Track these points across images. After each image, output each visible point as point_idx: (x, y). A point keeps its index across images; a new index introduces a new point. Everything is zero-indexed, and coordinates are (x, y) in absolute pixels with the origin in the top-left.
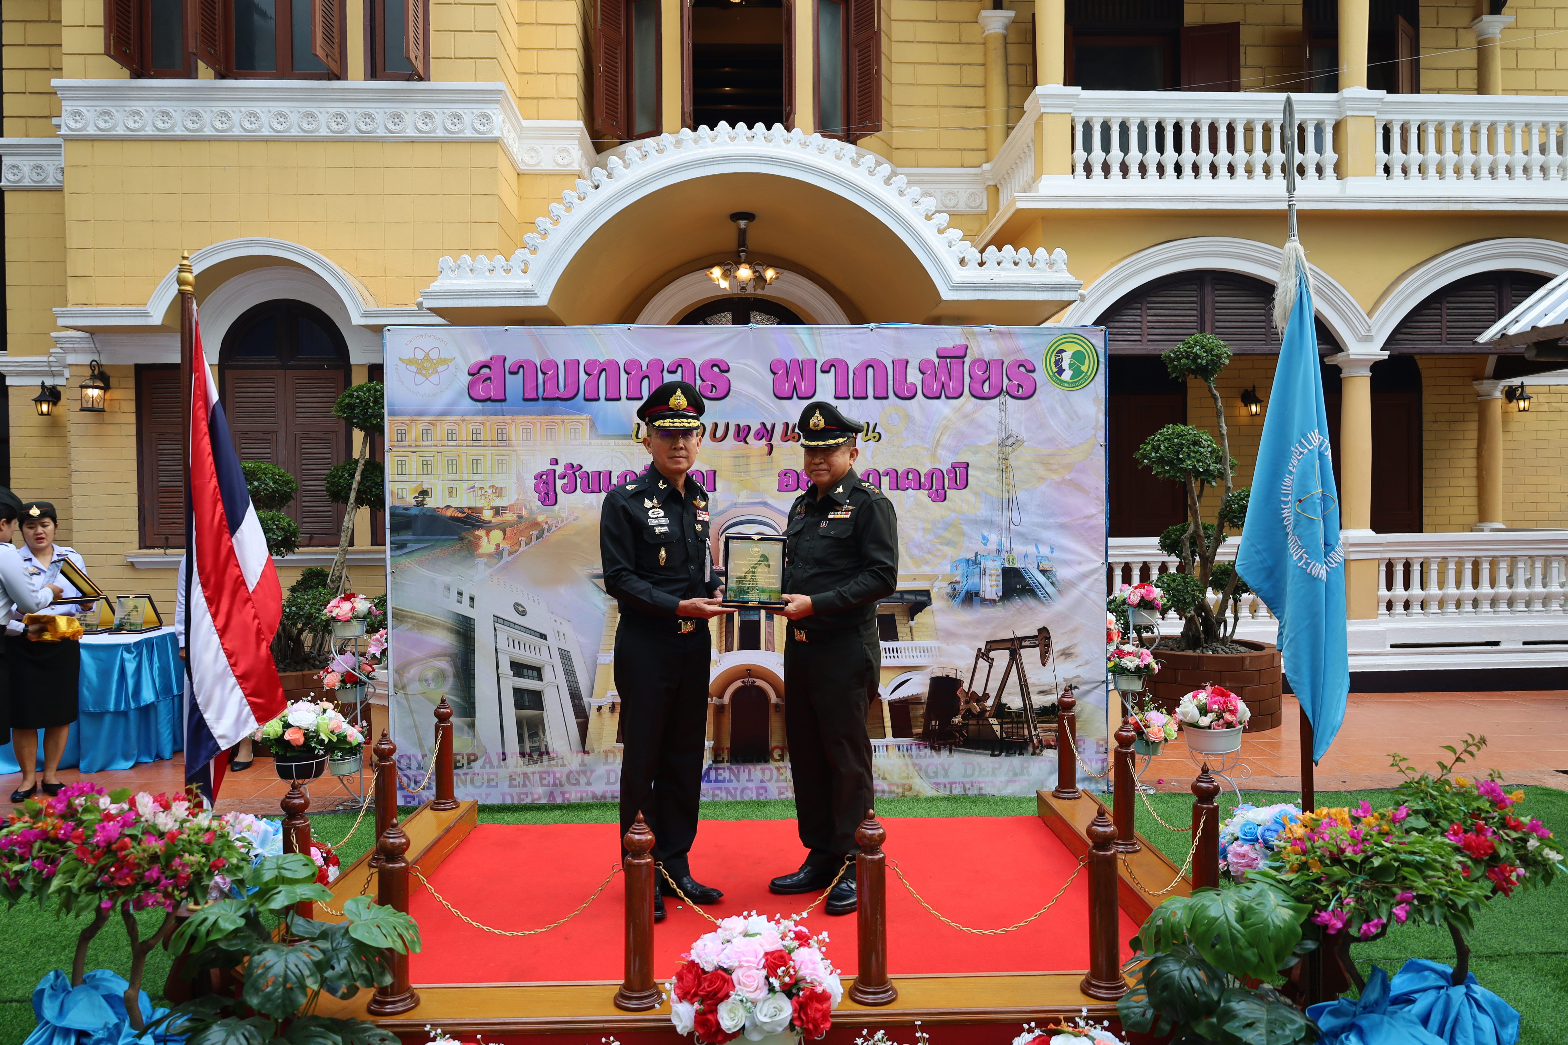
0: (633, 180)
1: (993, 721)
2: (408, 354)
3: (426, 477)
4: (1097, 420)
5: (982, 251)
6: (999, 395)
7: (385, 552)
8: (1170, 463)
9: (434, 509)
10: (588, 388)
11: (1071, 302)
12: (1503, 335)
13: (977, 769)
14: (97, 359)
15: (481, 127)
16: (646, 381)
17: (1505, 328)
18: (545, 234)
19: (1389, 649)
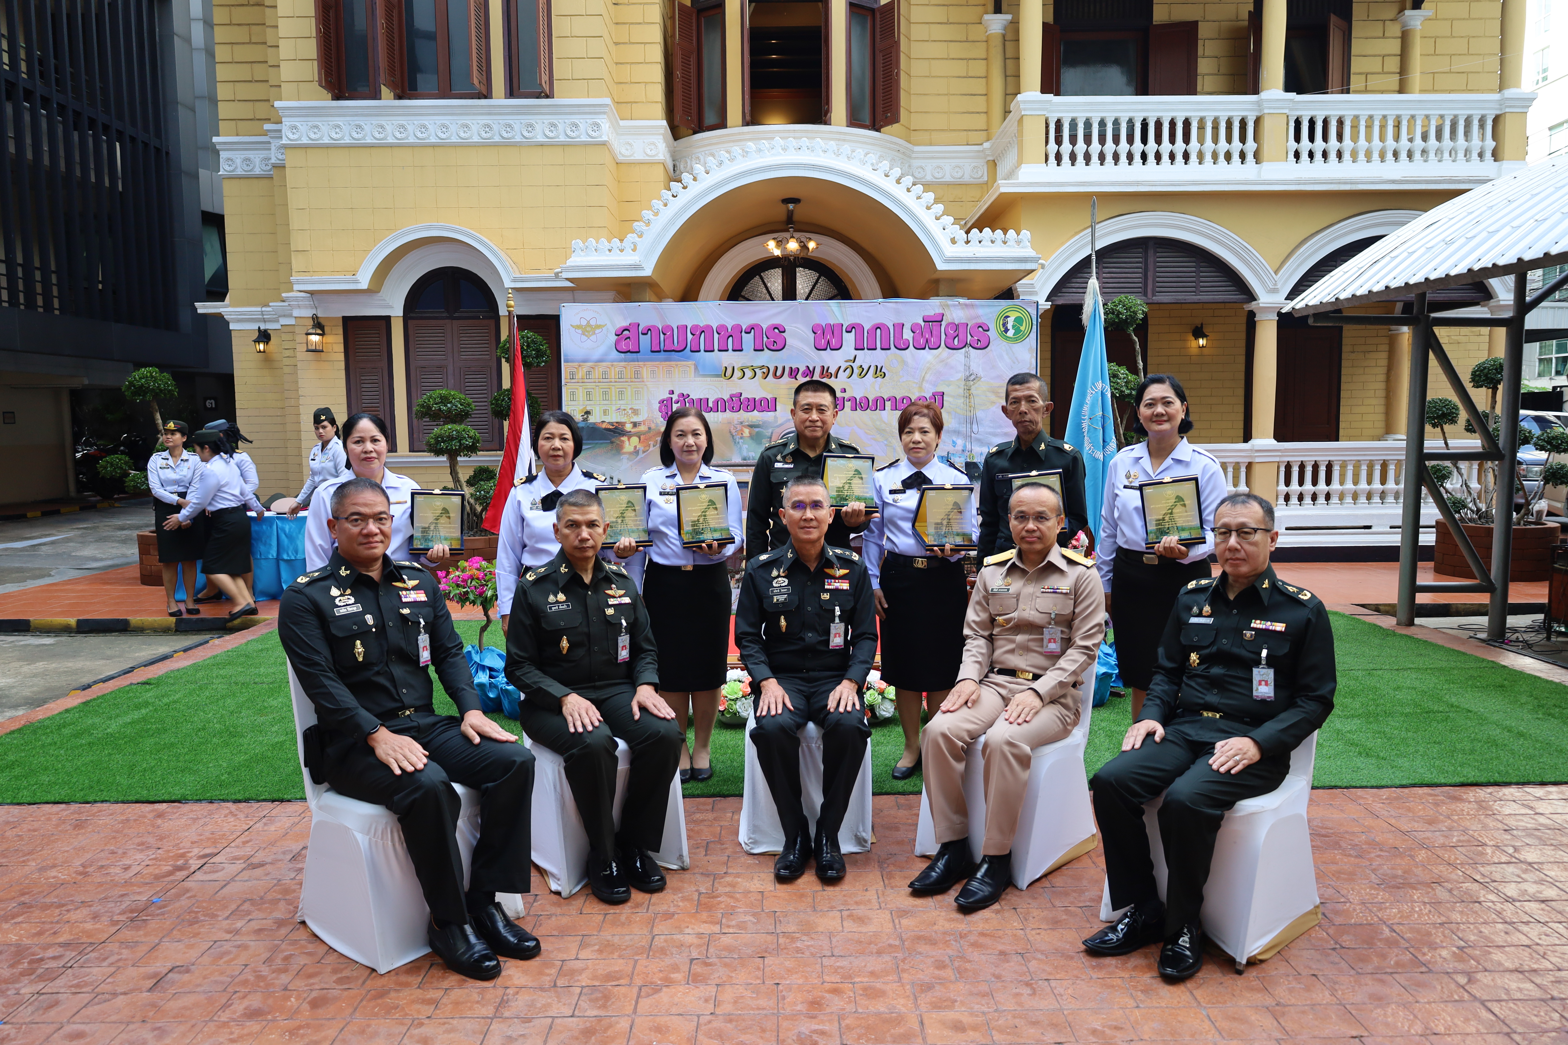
0: (713, 183)
3: (589, 402)
4: (1031, 364)
5: (967, 232)
6: (964, 347)
9: (595, 424)
10: (693, 344)
11: (1033, 271)
14: (315, 312)
15: (593, 133)
16: (730, 339)
18: (648, 223)
19: (1284, 530)
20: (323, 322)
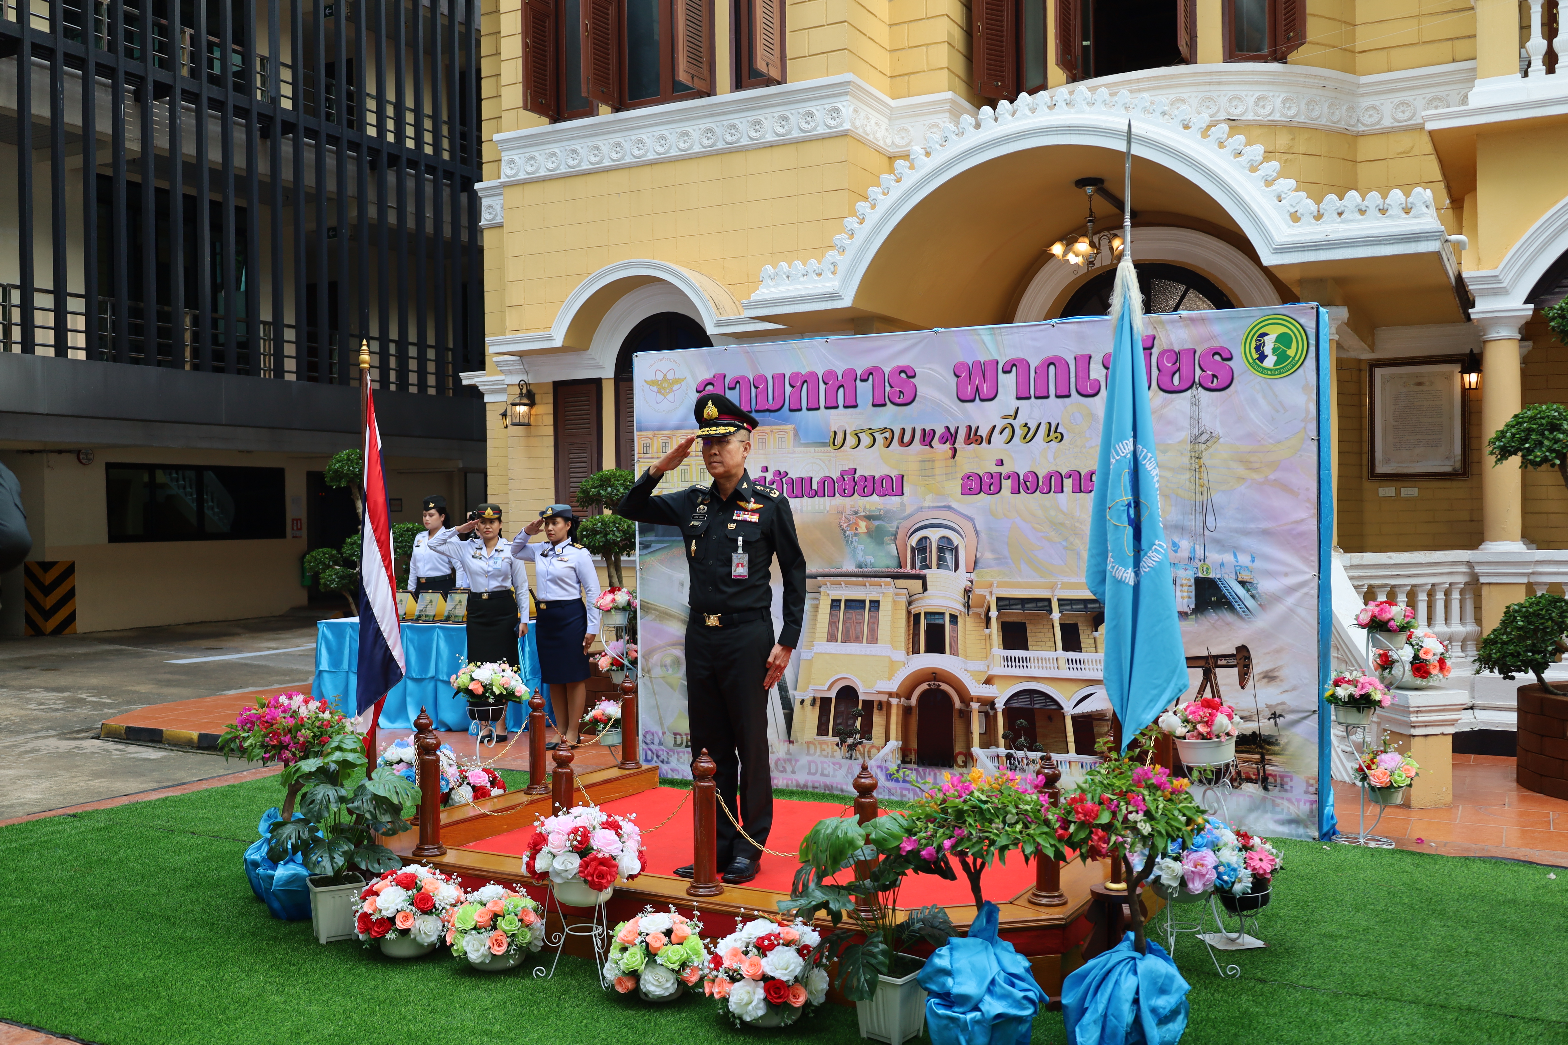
4: (1307, 411)
5: (1319, 201)
6: (1191, 387)
14: (525, 379)
15: (832, 122)
18: (852, 234)
20: (534, 389)
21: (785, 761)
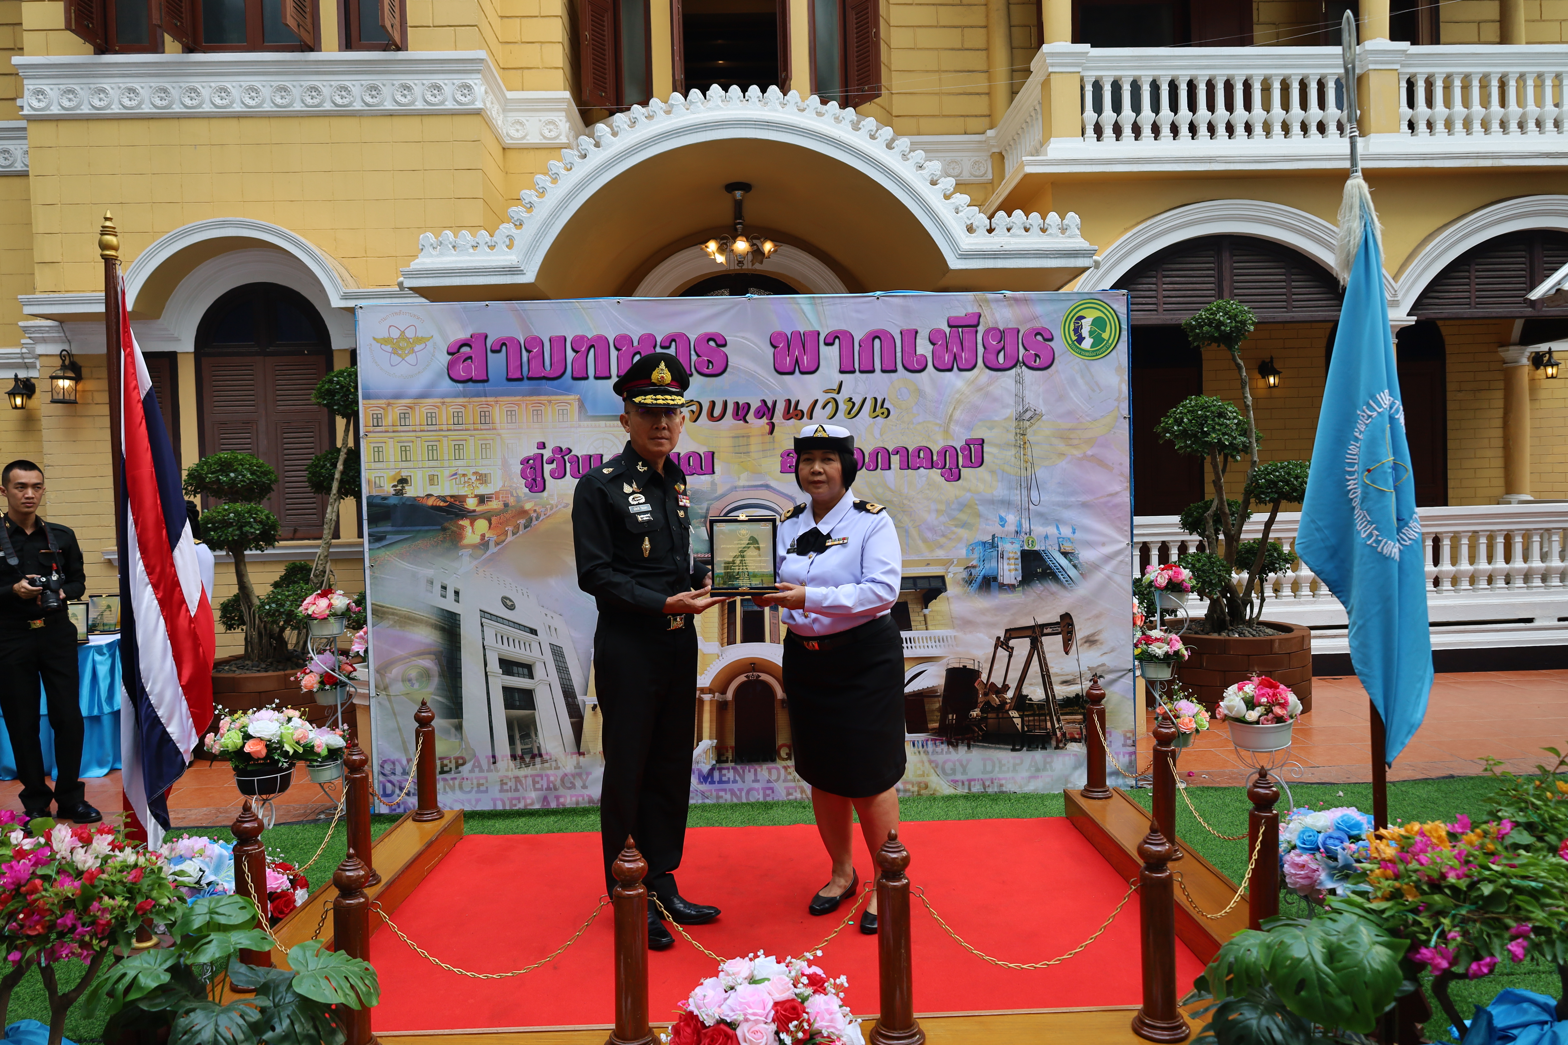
0: (622, 148)
1: (1014, 714)
2: (382, 333)
3: (404, 464)
4: (1120, 391)
5: (990, 218)
6: (1015, 366)
7: (362, 545)
8: (1195, 435)
9: (415, 499)
10: (576, 366)
11: (1084, 270)
12: (1558, 290)
13: (997, 765)
14: (67, 347)
15: (463, 98)
17: (1559, 283)
18: (530, 207)
20: (80, 362)
21: (573, 776)
